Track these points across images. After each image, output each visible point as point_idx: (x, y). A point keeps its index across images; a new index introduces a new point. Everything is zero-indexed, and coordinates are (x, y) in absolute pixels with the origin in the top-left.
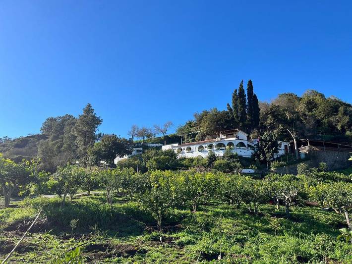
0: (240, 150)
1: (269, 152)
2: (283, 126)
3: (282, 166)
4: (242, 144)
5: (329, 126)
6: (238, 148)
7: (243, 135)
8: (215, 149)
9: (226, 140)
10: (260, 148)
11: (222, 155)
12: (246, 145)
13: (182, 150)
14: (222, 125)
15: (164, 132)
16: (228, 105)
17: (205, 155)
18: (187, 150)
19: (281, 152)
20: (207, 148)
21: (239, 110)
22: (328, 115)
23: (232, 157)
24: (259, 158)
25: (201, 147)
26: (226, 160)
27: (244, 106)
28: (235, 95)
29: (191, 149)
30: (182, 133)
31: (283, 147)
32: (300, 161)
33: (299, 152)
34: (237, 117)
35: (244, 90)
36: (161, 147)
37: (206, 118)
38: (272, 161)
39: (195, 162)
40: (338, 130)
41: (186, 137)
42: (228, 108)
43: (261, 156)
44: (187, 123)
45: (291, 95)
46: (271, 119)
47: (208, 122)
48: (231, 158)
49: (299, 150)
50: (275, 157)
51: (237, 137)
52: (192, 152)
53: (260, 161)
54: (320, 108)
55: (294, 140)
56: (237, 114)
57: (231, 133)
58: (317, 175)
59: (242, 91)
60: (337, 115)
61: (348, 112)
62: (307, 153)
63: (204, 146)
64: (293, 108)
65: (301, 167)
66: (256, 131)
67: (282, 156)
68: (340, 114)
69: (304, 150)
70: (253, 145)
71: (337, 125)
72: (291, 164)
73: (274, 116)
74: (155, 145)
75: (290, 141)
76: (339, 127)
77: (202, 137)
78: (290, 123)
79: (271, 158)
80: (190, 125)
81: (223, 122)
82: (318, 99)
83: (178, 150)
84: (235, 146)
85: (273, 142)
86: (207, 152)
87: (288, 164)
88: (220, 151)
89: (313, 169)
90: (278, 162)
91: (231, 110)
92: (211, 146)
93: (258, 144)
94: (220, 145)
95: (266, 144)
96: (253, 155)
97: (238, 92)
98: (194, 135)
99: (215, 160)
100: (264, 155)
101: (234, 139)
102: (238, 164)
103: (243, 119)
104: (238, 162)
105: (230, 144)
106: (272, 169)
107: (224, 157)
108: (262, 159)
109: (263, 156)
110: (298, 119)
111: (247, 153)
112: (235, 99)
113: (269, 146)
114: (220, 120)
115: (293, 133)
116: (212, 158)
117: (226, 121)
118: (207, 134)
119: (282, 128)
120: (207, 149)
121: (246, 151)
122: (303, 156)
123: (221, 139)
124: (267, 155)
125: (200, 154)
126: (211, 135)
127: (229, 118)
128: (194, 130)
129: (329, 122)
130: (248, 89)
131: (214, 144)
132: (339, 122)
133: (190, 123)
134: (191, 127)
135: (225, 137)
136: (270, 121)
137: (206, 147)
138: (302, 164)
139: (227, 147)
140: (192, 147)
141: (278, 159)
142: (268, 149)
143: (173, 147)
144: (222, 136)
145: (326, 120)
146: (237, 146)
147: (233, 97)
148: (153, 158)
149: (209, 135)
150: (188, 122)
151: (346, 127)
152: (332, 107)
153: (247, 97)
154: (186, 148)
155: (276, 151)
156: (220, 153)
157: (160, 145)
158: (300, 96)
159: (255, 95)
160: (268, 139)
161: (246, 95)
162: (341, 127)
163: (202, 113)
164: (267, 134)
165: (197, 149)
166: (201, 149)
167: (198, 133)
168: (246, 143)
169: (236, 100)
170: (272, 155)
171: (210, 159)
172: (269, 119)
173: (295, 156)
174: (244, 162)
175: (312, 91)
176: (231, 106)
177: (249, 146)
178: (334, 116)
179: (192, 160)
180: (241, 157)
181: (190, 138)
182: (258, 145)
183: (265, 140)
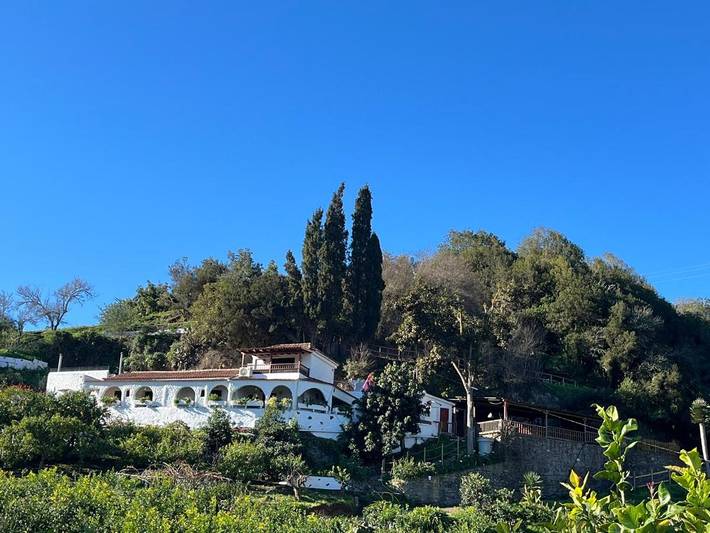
0: (309, 414)
1: (391, 428)
2: (441, 353)
3: (423, 474)
4: (316, 397)
5: (579, 356)
6: (304, 406)
7: (322, 366)
8: (232, 403)
9: (270, 376)
10: (369, 415)
11: (252, 425)
12: (329, 399)
13: (118, 394)
14: (264, 323)
15: (55, 315)
16: (290, 256)
17: (197, 421)
18: (138, 395)
19: (428, 430)
20: (205, 398)
21: (320, 280)
22: (581, 323)
23: (281, 436)
24: (361, 444)
25: (186, 393)
26: (261, 445)
27: (337, 268)
28: (316, 228)
29: (149, 394)
30: (123, 330)
31: (434, 415)
32: (476, 462)
33: (477, 436)
34: (314, 301)
35: (343, 217)
36: (44, 373)
37: (213, 289)
38: (397, 456)
39: (165, 442)
40: (601, 371)
41: (134, 344)
42: (288, 267)
43: (368, 439)
44: (141, 291)
45: (487, 240)
46: (410, 327)
47: (217, 304)
48: (278, 438)
49: (477, 429)
50: (409, 443)
51: (305, 372)
52: (154, 407)
53: (363, 455)
54: (563, 297)
55: (469, 396)
56: (314, 290)
57: (285, 356)
58: (506, 512)
59: (337, 219)
60: (604, 325)
61: (635, 321)
62: (499, 439)
63: (197, 390)
64: (488, 285)
65: (471, 481)
66: (364, 352)
67: (429, 442)
68: (612, 326)
69: (492, 430)
70: (349, 400)
71: (600, 356)
72: (450, 472)
73: (421, 319)
74: (19, 364)
75: (458, 398)
76: (605, 363)
77: (192, 352)
78: (462, 345)
79: (394, 446)
80: (153, 299)
81: (266, 311)
82: (561, 268)
83: (107, 392)
84: (294, 400)
85: (408, 398)
86: (205, 410)
87: (440, 471)
88: (248, 412)
89: (501, 491)
90: (412, 463)
91: (296, 274)
92: (218, 393)
93: (365, 398)
94: (250, 393)
95: (387, 403)
96: (346, 435)
97: (324, 220)
98: (166, 341)
99: (228, 441)
100: (377, 436)
101: (296, 376)
102: (297, 462)
103: (330, 308)
104: (296, 454)
105: (281, 391)
106: (395, 483)
107: (256, 432)
108: (369, 447)
109: (373, 438)
110: (486, 334)
111: (326, 425)
112: (314, 241)
113: (392, 411)
114: (257, 305)
115: (466, 375)
116: (220, 435)
117: (279, 311)
118: (208, 343)
119: (439, 357)
120: (205, 402)
121: (326, 416)
122: (485, 449)
123: (255, 372)
124: (385, 438)
125: (183, 415)
126: (222, 349)
127: (286, 301)
128: (163, 324)
129: (580, 343)
130: (356, 217)
131: (231, 388)
132: (606, 347)
133: (155, 293)
134: (156, 308)
135: (268, 367)
136: (406, 330)
137: (203, 395)
138: (473, 475)
139: (270, 401)
140: (154, 389)
141: (417, 452)
142: (391, 419)
143: (88, 381)
144: (259, 363)
145: (572, 338)
146: (301, 399)
147: (309, 235)
148: (25, 420)
149: (215, 347)
150: (145, 287)
151: (623, 365)
152: (592, 299)
153: (350, 241)
154: (134, 388)
155: (413, 428)
156: (247, 420)
157: (39, 364)
158: (512, 247)
159: (374, 235)
160: (394, 388)
161: (347, 233)
162: (611, 364)
163: (200, 265)
164: (392, 373)
165: (173, 397)
166: (185, 397)
167: (178, 337)
168: (328, 393)
169: (316, 245)
170: (401, 438)
171: (213, 434)
172: (404, 326)
173: (464, 446)
174: (315, 453)
175: (552, 234)
176: (300, 261)
177: (337, 402)
178: (595, 328)
179: (153, 436)
180: (307, 437)
181: (151, 352)
182: (362, 403)
183: (386, 392)
